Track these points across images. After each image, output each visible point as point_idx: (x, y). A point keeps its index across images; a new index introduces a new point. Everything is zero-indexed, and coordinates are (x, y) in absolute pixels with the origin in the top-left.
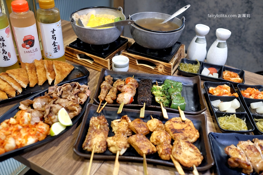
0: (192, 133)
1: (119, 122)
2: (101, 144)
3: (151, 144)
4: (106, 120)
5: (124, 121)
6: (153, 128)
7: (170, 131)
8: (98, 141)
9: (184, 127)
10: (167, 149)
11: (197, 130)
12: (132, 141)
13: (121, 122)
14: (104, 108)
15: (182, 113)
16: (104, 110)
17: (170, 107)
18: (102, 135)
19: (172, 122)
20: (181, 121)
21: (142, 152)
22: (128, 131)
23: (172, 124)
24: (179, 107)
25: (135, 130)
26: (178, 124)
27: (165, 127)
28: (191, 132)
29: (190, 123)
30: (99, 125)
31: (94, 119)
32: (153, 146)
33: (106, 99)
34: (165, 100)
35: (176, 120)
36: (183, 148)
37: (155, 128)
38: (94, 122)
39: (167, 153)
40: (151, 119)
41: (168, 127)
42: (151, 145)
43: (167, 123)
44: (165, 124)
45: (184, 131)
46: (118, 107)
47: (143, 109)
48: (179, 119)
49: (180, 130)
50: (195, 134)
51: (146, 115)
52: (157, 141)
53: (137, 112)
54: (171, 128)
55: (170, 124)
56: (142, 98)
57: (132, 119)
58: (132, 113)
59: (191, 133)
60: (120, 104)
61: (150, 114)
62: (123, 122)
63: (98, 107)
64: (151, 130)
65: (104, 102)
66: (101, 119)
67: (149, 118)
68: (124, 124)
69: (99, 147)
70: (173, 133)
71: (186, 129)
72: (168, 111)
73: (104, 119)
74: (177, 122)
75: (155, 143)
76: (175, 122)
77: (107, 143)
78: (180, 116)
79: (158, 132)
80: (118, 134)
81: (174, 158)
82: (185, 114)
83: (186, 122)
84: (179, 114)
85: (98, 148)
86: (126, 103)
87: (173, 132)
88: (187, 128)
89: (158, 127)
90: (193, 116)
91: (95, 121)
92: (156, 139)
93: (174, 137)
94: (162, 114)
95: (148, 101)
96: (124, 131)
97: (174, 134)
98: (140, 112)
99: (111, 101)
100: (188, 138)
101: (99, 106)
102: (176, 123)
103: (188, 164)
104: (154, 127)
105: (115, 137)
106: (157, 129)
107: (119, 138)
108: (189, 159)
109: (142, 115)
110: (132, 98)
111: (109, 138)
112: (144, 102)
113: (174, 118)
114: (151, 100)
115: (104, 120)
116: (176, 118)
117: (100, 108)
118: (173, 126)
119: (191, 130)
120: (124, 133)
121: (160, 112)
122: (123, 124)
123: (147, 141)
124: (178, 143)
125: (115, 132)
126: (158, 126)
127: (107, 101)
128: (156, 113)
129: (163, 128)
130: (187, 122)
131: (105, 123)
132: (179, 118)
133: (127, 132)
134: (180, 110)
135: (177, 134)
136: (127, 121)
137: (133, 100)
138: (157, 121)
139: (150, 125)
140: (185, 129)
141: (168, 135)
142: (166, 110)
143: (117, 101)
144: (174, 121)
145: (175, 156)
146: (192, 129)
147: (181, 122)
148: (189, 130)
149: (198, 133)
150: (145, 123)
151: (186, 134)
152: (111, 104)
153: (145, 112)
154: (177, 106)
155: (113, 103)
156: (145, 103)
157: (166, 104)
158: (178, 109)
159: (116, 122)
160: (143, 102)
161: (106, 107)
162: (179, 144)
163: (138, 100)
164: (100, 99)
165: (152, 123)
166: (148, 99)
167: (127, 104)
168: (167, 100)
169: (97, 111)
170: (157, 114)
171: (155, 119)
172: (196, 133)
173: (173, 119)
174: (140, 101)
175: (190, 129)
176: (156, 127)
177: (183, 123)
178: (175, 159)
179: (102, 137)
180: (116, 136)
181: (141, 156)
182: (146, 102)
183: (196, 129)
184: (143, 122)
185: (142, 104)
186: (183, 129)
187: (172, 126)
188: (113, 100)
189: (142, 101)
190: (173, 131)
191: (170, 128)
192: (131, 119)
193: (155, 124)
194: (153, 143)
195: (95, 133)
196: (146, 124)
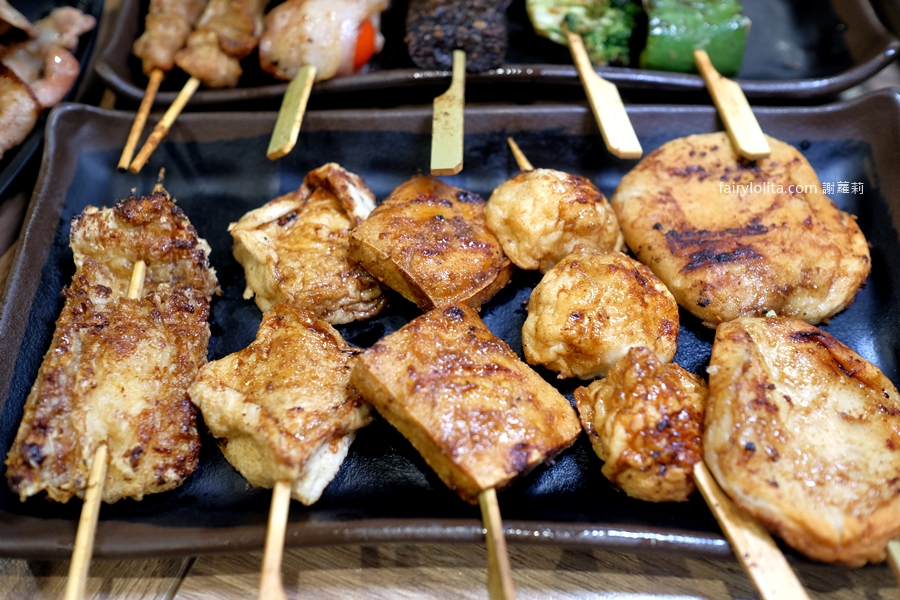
0: (824, 248)
1: (282, 221)
2: (147, 434)
3: (535, 380)
4: (186, 224)
5: (325, 209)
6: (538, 244)
7: (660, 250)
8: (126, 416)
9: (755, 209)
10: (664, 428)
11: (849, 221)
12: (383, 389)
13: (300, 221)
14: (176, 124)
15: (730, 96)
16: (179, 139)
17: (635, 64)
18: (154, 352)
19: (665, 176)
20: (732, 164)
21: (472, 481)
22: (351, 287)
23: (667, 196)
24: (702, 57)
25: (399, 277)
26: (715, 188)
27: (621, 222)
28: (814, 244)
29: (793, 168)
30: (140, 266)
31: (92, 227)
32: (550, 396)
33: (185, 62)
34: (602, 15)
35: (695, 162)
36: (788, 399)
37: (547, 243)
38: (94, 247)
39: (664, 455)
40: (512, 169)
41: (641, 222)
42: (533, 400)
43: (635, 189)
44: (620, 197)
45: (766, 242)
46: (275, 104)
47: (451, 99)
48: (715, 149)
49: (739, 232)
50: (840, 256)
51: (478, 143)
52: (575, 351)
53: (414, 128)
54: (667, 229)
55: (655, 190)
56: (437, 20)
57: (380, 183)
58: (377, 136)
59: (813, 253)
60: (286, 82)
61: (503, 135)
62: (315, 220)
63: (132, 123)
64: (527, 263)
65: (175, 78)
66: (145, 224)
67: (498, 160)
68: (324, 234)
69: (135, 465)
70: (689, 268)
71: (778, 223)
72: (630, 94)
73: (164, 219)
74: (700, 169)
75: (563, 364)
76: (687, 173)
77: (198, 416)
78: (720, 125)
79: (578, 277)
80: (281, 332)
81: (727, 495)
82: (754, 100)
83: (765, 167)
84: (709, 110)
85: (123, 466)
86: (328, 70)
87: (683, 262)
88: (780, 213)
89: (568, 235)
90: (805, 110)
91: (102, 240)
92: (569, 342)
93: (693, 297)
94: (591, 121)
95: (485, 36)
96: (326, 292)
97: (698, 277)
98: (428, 123)
99: (224, 68)
100: (799, 290)
101: (142, 117)
102: (695, 178)
103: (847, 544)
104: (546, 233)
105: (253, 358)
106: (569, 247)
107: (288, 360)
108: (847, 493)
109: (447, 151)
110: (364, 25)
111: (211, 368)
112: (455, 47)
113: (679, 142)
114: (500, 30)
115: (168, 227)
116: (693, 139)
117: (150, 125)
118: (678, 209)
119: (808, 225)
120: (320, 306)
121: (579, 110)
122: (318, 240)
123: (500, 368)
124: (746, 368)
125: (264, 305)
126: (571, 228)
127: (192, 71)
128: (545, 116)
129: (611, 229)
130: (773, 165)
131: (182, 247)
132: (717, 138)
133: (347, 295)
134: (713, 76)
135: (720, 271)
136: (344, 208)
137: (379, 40)
138: (562, 188)
139: (507, 222)
140: (766, 222)
141: (654, 293)
142: (612, 89)
143: (265, 64)
144: (680, 166)
145: (736, 488)
146: (815, 212)
147: (727, 170)
148: (799, 231)
149: (860, 244)
150: (477, 208)
151: (782, 260)
152: (225, 87)
153: (467, 118)
154: (689, 47)
155: (243, 82)
156: (459, 57)
157: (607, 43)
158: (695, 70)
159: (262, 227)
160: (447, 46)
161: (191, 117)
162: (756, 371)
163: (411, 38)
164: (147, 66)
165: (527, 205)
166: (480, 25)
167: (338, 75)
168: (611, 13)
169: (124, 162)
170: (551, 126)
171: (542, 172)
172: (850, 241)
173: (673, 152)
174: (427, 43)
175: (803, 217)
176: (555, 236)
177: (748, 175)
178: (743, 515)
179: (157, 372)
180: (258, 348)
181: (460, 503)
182: (467, 47)
183: (845, 209)
184: (457, 205)
185: (439, 66)
186: (755, 227)
187: (669, 206)
188: (232, 55)
189: (440, 44)
190: (686, 252)
191: (657, 227)
192: (369, 182)
193: (549, 216)
194: (546, 372)
195: (95, 348)
196: (484, 216)
